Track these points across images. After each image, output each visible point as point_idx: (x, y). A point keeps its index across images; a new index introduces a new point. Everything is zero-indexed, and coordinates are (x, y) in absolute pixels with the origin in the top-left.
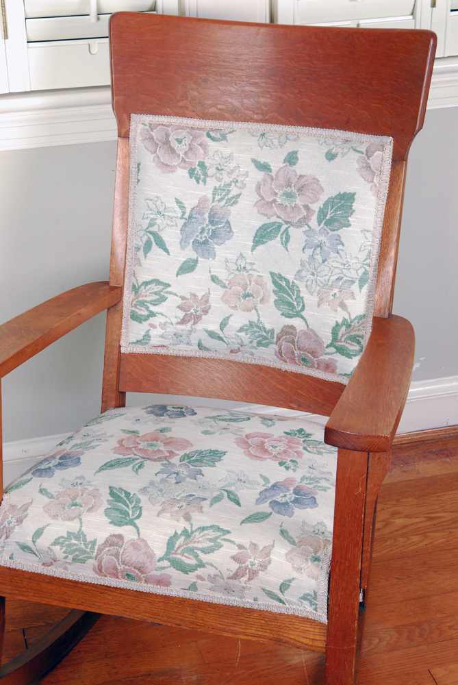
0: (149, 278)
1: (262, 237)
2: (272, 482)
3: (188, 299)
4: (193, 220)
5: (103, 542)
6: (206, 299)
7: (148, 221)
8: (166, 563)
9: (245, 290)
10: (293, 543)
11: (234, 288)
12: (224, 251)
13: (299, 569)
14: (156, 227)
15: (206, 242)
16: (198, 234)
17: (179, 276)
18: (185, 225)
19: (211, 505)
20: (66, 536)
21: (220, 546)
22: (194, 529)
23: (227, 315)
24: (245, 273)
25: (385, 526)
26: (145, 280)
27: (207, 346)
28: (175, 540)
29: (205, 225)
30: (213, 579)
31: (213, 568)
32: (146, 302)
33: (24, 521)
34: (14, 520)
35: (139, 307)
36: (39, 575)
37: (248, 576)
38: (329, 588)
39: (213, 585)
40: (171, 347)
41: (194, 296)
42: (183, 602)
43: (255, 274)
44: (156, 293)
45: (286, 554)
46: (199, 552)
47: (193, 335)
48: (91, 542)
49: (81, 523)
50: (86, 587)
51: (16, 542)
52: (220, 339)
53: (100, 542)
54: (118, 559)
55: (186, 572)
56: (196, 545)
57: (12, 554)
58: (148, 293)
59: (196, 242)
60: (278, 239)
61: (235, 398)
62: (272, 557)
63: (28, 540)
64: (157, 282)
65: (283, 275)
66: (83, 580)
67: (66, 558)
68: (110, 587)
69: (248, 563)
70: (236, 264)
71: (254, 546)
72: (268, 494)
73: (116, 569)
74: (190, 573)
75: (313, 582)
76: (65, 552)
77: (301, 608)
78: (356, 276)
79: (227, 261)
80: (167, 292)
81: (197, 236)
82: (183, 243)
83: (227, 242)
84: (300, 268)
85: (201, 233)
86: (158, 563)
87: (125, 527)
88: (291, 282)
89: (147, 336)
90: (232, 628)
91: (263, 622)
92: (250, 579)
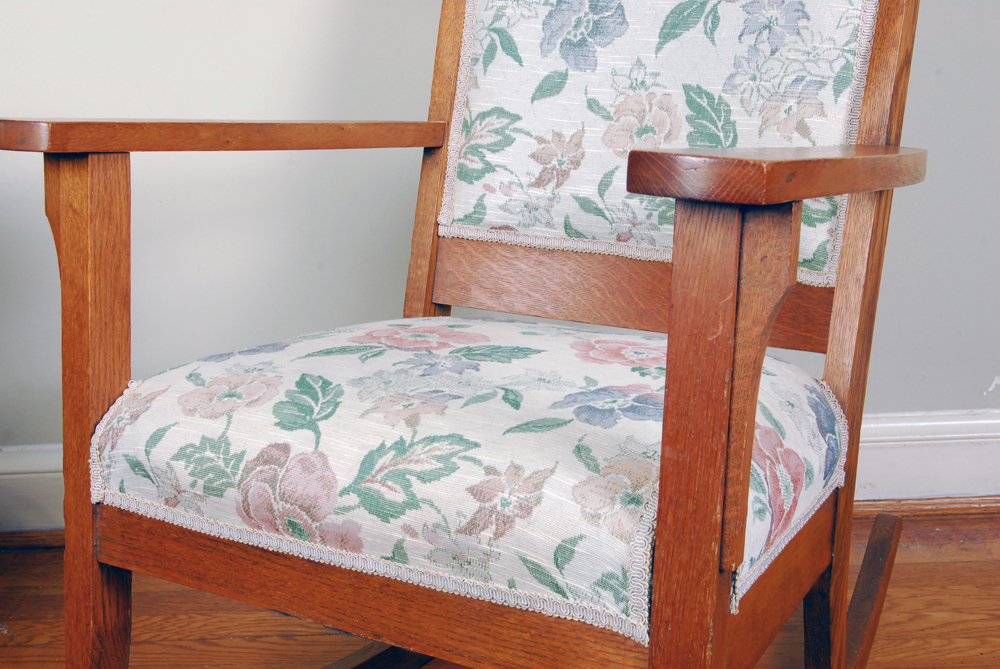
0: (488, 106)
1: (675, 26)
2: (601, 385)
3: (548, 142)
4: (564, 7)
5: (255, 456)
6: (577, 142)
7: (492, 12)
8: (352, 499)
9: (641, 122)
10: (596, 469)
11: (623, 119)
12: (611, 57)
13: (594, 518)
14: (505, 19)
15: (582, 43)
16: (570, 29)
17: (536, 102)
18: (550, 15)
19: (466, 404)
20: (198, 444)
21: (454, 469)
22: (416, 440)
23: (611, 168)
24: (643, 92)
25: (911, 620)
26: (481, 110)
27: (580, 229)
28: (376, 457)
29: (582, 14)
30: (432, 532)
31: (433, 510)
32: (481, 146)
33: (141, 417)
34: (127, 416)
35: (469, 156)
36: (162, 524)
37: (494, 527)
38: (653, 563)
39: (432, 547)
40: (522, 230)
41: (558, 135)
42: (387, 585)
43: (659, 91)
44: (497, 132)
45: (575, 488)
46: (413, 479)
47: (557, 207)
48: (235, 455)
49: (229, 423)
50: (231, 551)
51: (126, 456)
52: (599, 212)
53: (250, 456)
54: (274, 488)
55: (385, 518)
56: (413, 467)
57: (122, 482)
58: (484, 132)
59: (567, 43)
60: (700, 25)
61: (623, 322)
62: (546, 490)
63: (138, 451)
64: (499, 112)
65: (704, 88)
66: (225, 535)
67: (193, 485)
68: (267, 551)
69: (497, 501)
70: (629, 77)
71: (516, 469)
72: (580, 398)
73: (271, 510)
74: (392, 520)
75: (620, 547)
76: (192, 474)
77: (598, 608)
78: (830, 74)
79: (614, 73)
80: (515, 130)
81: (569, 33)
82: (546, 45)
83: (617, 41)
84: (733, 70)
85: (576, 26)
86: (339, 499)
87: (299, 431)
88: (716, 97)
89: (480, 206)
90: (470, 648)
91: (527, 636)
92: (498, 535)
